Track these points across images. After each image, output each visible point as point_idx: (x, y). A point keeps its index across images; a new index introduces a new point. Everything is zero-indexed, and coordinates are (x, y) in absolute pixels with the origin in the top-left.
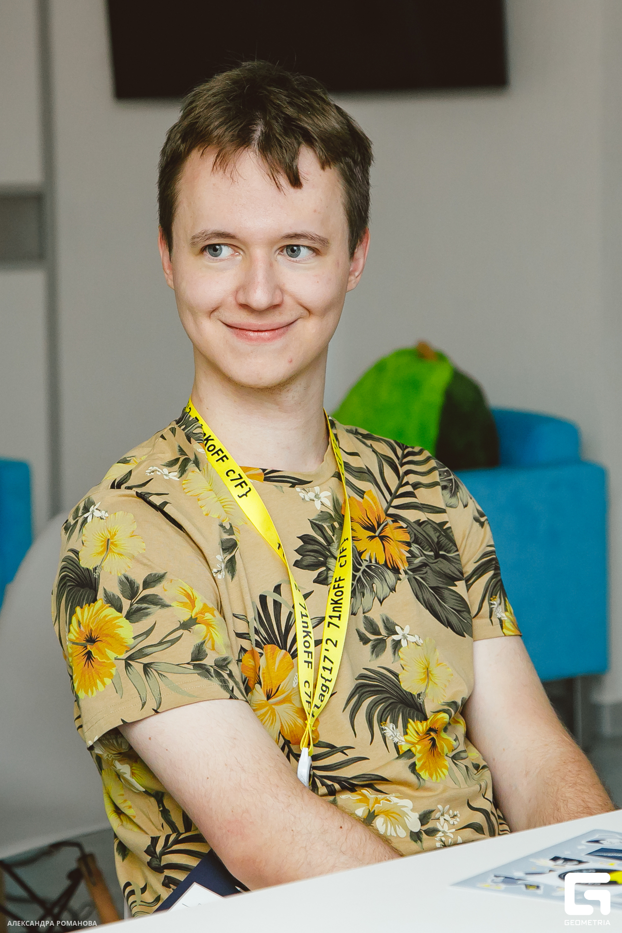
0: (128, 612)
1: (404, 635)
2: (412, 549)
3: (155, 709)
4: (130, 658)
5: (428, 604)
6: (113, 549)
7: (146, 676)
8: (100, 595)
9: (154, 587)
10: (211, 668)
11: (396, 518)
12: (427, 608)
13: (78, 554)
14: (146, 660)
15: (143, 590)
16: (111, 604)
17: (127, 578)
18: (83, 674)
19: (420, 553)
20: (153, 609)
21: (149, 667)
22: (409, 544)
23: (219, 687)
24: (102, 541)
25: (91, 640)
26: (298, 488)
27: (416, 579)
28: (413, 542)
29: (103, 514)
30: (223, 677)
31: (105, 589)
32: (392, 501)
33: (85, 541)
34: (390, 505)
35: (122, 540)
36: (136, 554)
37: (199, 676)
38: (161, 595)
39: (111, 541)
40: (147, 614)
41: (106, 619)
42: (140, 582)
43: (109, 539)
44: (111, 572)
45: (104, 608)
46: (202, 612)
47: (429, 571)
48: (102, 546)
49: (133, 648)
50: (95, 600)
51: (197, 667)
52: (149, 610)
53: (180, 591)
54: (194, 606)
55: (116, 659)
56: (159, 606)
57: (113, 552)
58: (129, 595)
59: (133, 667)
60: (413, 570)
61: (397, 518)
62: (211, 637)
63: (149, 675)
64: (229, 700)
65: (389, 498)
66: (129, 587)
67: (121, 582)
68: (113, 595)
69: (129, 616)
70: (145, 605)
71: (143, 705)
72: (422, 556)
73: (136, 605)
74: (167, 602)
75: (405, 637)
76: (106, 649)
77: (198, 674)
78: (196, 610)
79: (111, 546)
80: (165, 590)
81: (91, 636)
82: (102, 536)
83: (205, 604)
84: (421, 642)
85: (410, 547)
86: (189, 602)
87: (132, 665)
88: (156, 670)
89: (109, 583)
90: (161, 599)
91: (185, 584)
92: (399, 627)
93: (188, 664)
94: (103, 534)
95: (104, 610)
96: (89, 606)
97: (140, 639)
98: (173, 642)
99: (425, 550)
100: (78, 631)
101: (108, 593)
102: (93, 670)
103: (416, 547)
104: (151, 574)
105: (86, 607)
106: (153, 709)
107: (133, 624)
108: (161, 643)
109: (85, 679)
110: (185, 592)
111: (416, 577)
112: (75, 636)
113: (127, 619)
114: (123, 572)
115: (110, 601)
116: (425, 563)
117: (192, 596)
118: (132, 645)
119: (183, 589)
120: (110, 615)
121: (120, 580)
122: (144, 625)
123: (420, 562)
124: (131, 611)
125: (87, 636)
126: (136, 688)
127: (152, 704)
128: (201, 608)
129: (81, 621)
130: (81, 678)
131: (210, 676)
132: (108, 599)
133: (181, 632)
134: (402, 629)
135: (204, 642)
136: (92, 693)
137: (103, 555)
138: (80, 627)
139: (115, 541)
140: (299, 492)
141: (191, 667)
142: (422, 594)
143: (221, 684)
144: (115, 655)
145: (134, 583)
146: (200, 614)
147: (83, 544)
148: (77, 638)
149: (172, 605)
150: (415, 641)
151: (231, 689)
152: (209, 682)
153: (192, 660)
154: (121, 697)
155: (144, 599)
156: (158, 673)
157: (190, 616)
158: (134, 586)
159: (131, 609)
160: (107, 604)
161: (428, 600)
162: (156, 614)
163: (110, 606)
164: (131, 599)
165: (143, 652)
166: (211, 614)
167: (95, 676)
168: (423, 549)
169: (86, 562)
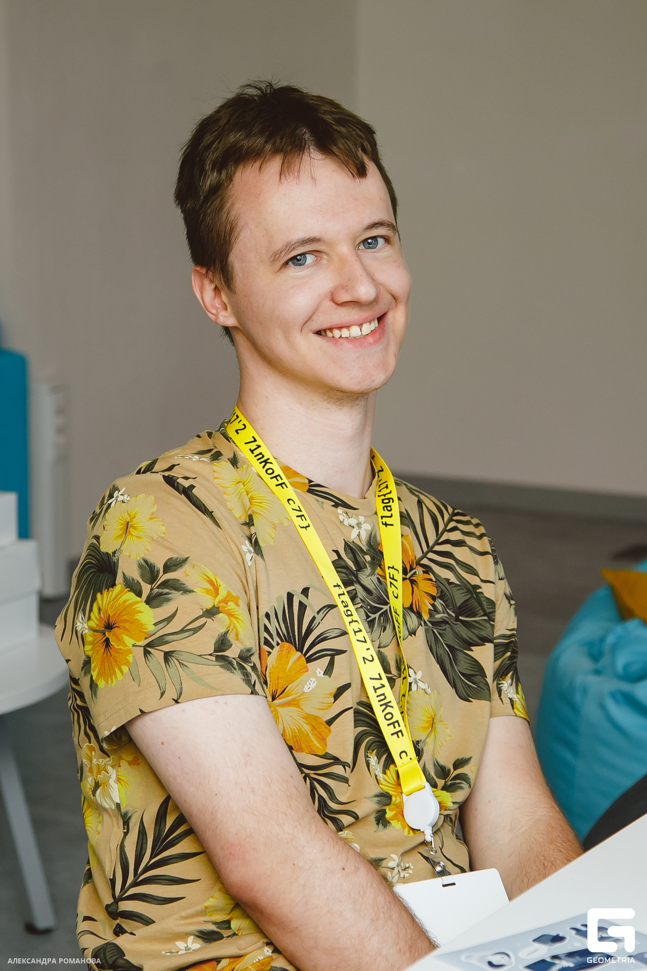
0: (148, 597)
1: (415, 679)
2: (435, 603)
3: (176, 699)
4: (150, 645)
5: (439, 660)
6: (132, 532)
7: (166, 665)
8: (119, 579)
9: (175, 571)
10: (233, 660)
11: (427, 570)
12: (438, 663)
13: (99, 539)
14: (166, 648)
15: (164, 574)
16: (130, 588)
17: (146, 562)
18: (103, 663)
19: (443, 610)
20: (175, 594)
21: (170, 656)
22: (434, 598)
23: (241, 681)
24: (122, 524)
25: (109, 627)
26: (340, 510)
27: (434, 632)
28: (438, 597)
29: (126, 498)
30: (246, 669)
31: (124, 573)
32: (427, 553)
33: (106, 525)
34: (424, 555)
35: (141, 521)
36: (155, 537)
37: (221, 669)
38: (183, 580)
39: (131, 523)
40: (168, 600)
41: (126, 604)
42: (160, 566)
43: (128, 522)
44: (130, 556)
45: (123, 593)
46: (225, 601)
47: (448, 630)
48: (121, 529)
49: (152, 635)
50: (113, 585)
51: (219, 658)
52: (170, 596)
53: (203, 578)
54: (217, 594)
55: (134, 646)
56: (181, 592)
57: (132, 535)
58: (149, 579)
59: (154, 656)
60: (433, 623)
61: (429, 570)
62: (235, 627)
63: (170, 664)
64: (250, 695)
65: (425, 549)
66: (149, 571)
67: (140, 566)
68: (133, 579)
69: (148, 602)
70: (166, 591)
71: (162, 694)
72: (444, 613)
73: (156, 590)
74: (190, 587)
75: (416, 682)
76: (123, 635)
77: (220, 666)
78: (219, 598)
79: (131, 529)
80: (188, 575)
81: (108, 623)
82: (122, 519)
83: (229, 593)
84: (429, 691)
85: (435, 601)
86: (212, 589)
87: (151, 653)
88: (177, 660)
89: (128, 568)
90: (184, 585)
91: (208, 571)
92: (412, 670)
93: (211, 655)
94: (122, 517)
95: (123, 595)
96: (108, 591)
97: (161, 625)
98: (196, 630)
99: (449, 609)
100: (98, 617)
101: (127, 577)
102: (111, 658)
103: (440, 603)
104: (172, 558)
105: (105, 593)
106: (173, 699)
107: (153, 609)
108: (182, 631)
109: (104, 667)
110: (208, 579)
111: (434, 630)
112: (95, 623)
113: (146, 604)
114: (142, 556)
115: (129, 586)
116: (445, 620)
117: (216, 584)
118: (152, 631)
119: (206, 576)
120: (129, 600)
121: (139, 564)
122: (165, 611)
123: (440, 618)
124: (151, 596)
125: (106, 623)
126: (154, 676)
127: (171, 693)
128: (225, 596)
129: (101, 608)
130: (101, 666)
131: (233, 669)
132: (127, 583)
133: (203, 620)
134: (415, 673)
135: (228, 631)
136: (112, 682)
137: (122, 539)
138: (100, 613)
139: (134, 524)
140: (341, 514)
141: (213, 659)
142: (436, 648)
143: (243, 678)
144: (133, 642)
145: (154, 567)
146: (223, 602)
147: (104, 528)
148: (97, 625)
149: (195, 590)
150: (425, 688)
151: (253, 684)
152: (232, 675)
153: (215, 651)
154: (139, 685)
155: (165, 584)
156: (180, 663)
157: (213, 604)
158: (154, 570)
159: (151, 594)
160: (126, 588)
161: (441, 655)
162: (177, 600)
163: (129, 591)
164: (151, 583)
165: (164, 639)
166: (235, 603)
167: (114, 664)
168: (447, 608)
169: (106, 547)
